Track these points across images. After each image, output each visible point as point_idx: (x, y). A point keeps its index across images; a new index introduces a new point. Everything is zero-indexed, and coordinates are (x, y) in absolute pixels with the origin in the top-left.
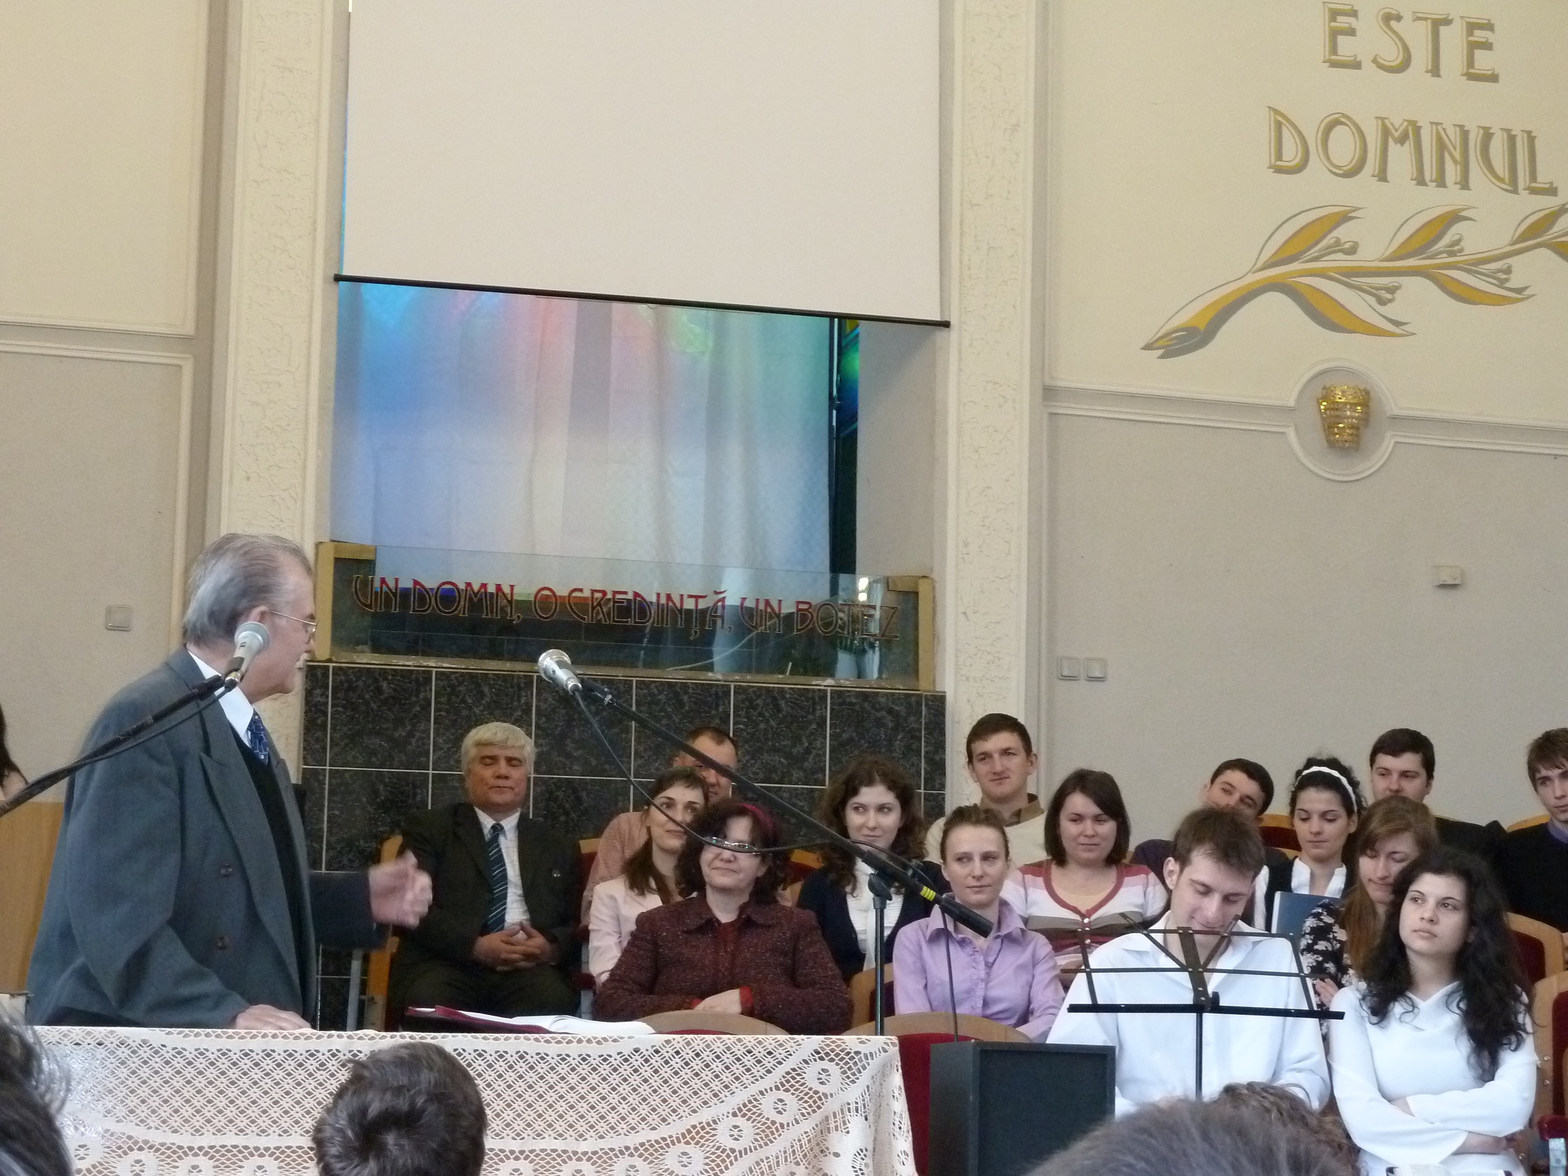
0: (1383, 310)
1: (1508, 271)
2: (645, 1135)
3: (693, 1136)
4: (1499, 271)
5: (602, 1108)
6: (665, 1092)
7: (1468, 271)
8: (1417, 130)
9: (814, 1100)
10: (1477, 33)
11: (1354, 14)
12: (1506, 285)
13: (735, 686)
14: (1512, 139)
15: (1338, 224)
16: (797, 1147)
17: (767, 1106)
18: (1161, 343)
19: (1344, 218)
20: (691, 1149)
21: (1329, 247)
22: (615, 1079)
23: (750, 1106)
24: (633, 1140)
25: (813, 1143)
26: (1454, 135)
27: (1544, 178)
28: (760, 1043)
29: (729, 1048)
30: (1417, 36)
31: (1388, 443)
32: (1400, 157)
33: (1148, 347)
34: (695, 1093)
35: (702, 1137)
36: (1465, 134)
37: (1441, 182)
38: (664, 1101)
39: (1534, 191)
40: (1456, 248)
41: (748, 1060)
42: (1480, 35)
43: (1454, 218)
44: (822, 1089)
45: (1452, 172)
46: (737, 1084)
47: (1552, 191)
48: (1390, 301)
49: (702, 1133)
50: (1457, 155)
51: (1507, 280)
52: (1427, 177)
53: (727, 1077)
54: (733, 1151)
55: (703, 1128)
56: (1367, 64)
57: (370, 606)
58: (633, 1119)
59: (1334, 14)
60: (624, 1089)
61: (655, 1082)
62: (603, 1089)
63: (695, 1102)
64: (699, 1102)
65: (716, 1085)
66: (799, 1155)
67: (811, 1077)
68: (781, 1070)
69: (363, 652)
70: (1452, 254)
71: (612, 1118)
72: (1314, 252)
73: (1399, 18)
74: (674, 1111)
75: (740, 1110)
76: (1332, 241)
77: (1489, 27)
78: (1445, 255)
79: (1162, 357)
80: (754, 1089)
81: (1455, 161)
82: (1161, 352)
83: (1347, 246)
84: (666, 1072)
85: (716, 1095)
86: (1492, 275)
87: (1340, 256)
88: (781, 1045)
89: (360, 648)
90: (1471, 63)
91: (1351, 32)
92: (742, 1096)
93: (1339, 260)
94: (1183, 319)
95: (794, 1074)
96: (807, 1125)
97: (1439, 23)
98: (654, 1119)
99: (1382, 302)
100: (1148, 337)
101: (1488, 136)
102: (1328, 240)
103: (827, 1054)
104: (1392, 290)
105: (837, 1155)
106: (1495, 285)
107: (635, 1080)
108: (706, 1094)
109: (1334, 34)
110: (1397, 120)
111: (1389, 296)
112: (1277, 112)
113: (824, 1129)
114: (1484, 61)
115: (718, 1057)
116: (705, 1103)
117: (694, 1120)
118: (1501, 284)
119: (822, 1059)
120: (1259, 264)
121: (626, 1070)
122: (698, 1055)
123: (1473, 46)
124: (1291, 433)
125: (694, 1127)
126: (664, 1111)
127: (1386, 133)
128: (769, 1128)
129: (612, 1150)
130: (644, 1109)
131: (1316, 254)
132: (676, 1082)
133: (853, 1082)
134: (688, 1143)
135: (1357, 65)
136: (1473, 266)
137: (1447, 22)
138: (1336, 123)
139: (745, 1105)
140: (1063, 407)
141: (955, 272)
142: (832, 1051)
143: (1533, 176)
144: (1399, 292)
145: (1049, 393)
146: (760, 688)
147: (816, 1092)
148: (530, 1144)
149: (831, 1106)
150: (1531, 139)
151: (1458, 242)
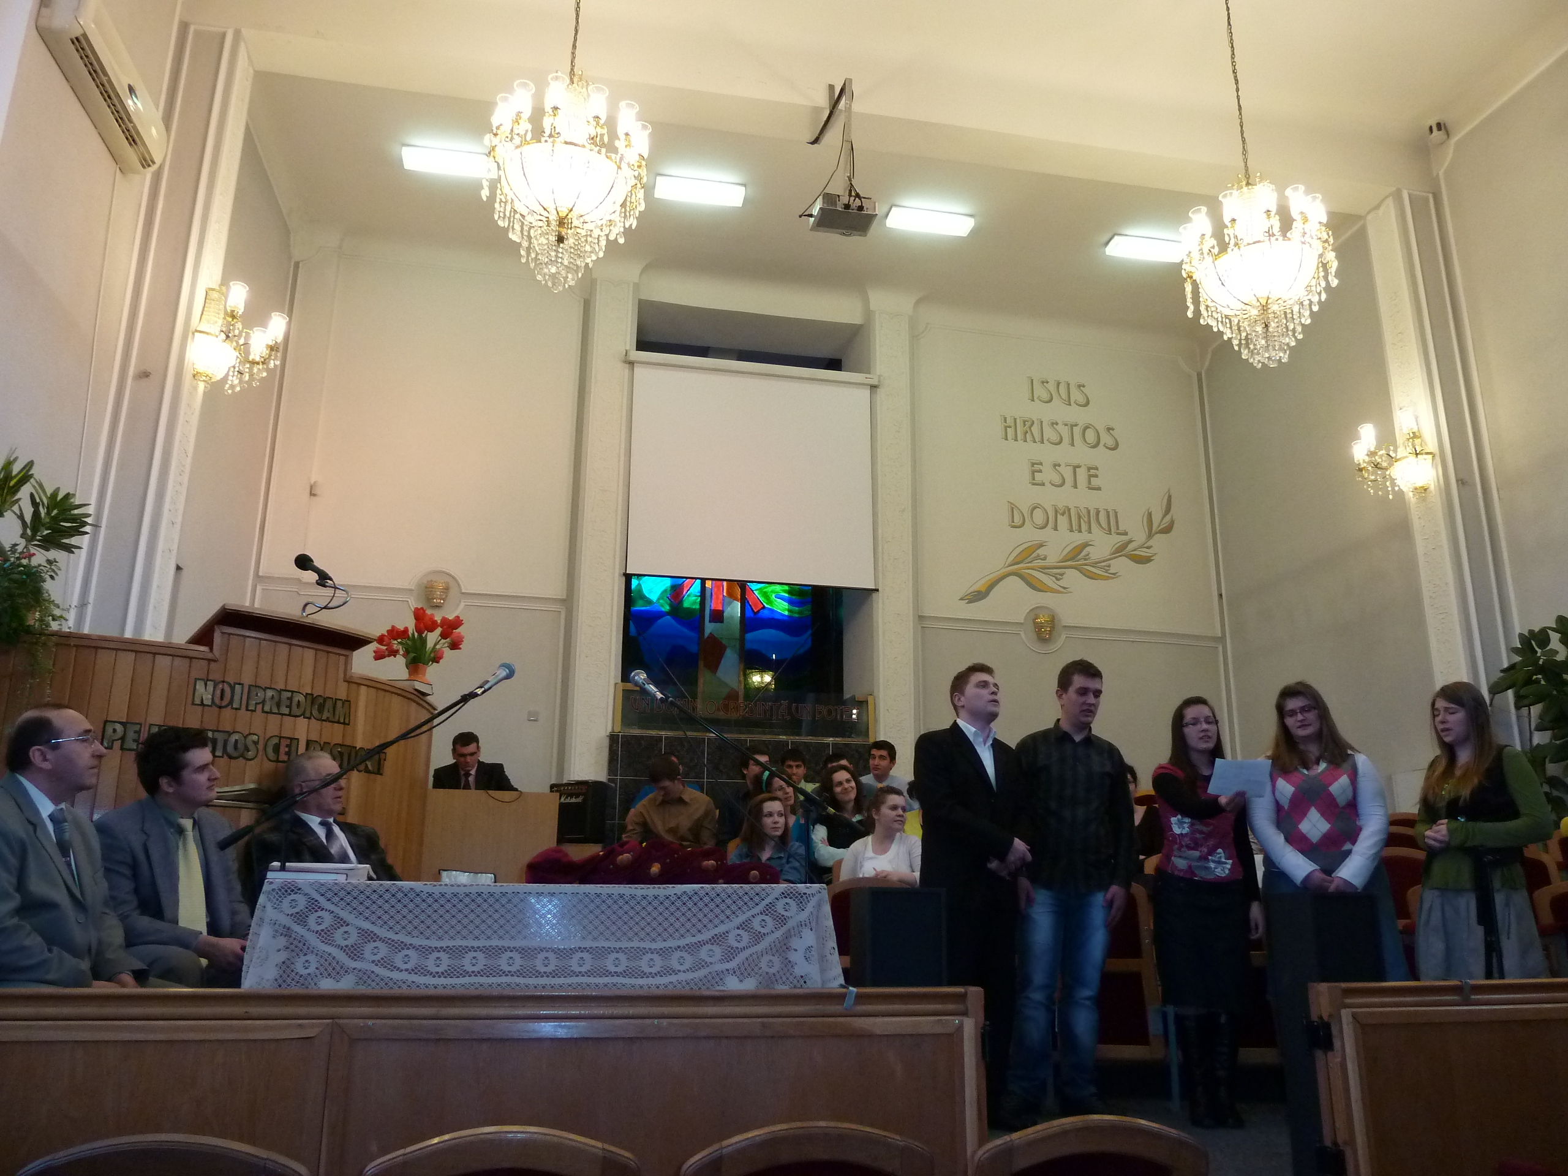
0: (1057, 582)
1: (1109, 566)
2: (689, 940)
3: (716, 940)
4: (1106, 566)
5: (666, 924)
6: (700, 915)
7: (1093, 567)
8: (1069, 510)
9: (782, 920)
10: (1091, 471)
11: (1041, 464)
12: (1109, 572)
14: (1108, 513)
15: (1039, 548)
16: (773, 946)
17: (756, 924)
18: (966, 598)
19: (1041, 546)
20: (714, 947)
21: (1035, 557)
22: (673, 909)
23: (746, 923)
24: (682, 942)
25: (782, 944)
26: (1084, 512)
27: (1122, 528)
28: (752, 888)
29: (735, 891)
30: (1068, 473)
31: (1063, 637)
32: (1063, 521)
33: (961, 599)
34: (717, 916)
35: (720, 941)
36: (1089, 512)
37: (1080, 531)
38: (700, 920)
39: (1118, 534)
40: (1087, 557)
41: (746, 898)
42: (1093, 472)
43: (1086, 545)
44: (785, 914)
45: (1084, 527)
46: (739, 911)
47: (1126, 534)
48: (1061, 579)
49: (720, 938)
50: (1086, 519)
51: (1109, 570)
52: (1074, 529)
53: (734, 907)
54: (737, 948)
55: (721, 936)
56: (1047, 484)
58: (683, 930)
59: (1033, 464)
60: (678, 914)
61: (695, 910)
62: (667, 914)
63: (716, 921)
64: (718, 921)
65: (728, 912)
66: (774, 950)
67: (780, 907)
68: (764, 903)
69: (634, 729)
70: (1086, 560)
71: (671, 930)
72: (1029, 559)
73: (1059, 465)
74: (705, 926)
75: (741, 925)
76: (1036, 555)
77: (1097, 469)
78: (1083, 560)
79: (967, 603)
80: (749, 914)
81: (1084, 521)
82: (967, 601)
83: (1043, 556)
84: (701, 904)
85: (728, 917)
86: (1103, 568)
87: (1040, 561)
88: (763, 890)
89: (633, 727)
90: (1089, 482)
91: (1040, 471)
92: (742, 918)
93: (1039, 563)
94: (976, 588)
95: (770, 905)
96: (778, 934)
97: (1076, 467)
98: (694, 931)
99: (1058, 579)
100: (961, 595)
101: (1098, 513)
102: (1034, 555)
103: (788, 895)
104: (1062, 575)
105: (796, 950)
106: (1104, 572)
107: (684, 909)
108: (722, 917)
109: (1033, 472)
110: (1061, 506)
111: (1059, 577)
112: (1011, 503)
113: (788, 936)
114: (1095, 482)
115: (729, 896)
116: (722, 922)
117: (716, 931)
118: (1107, 571)
119: (786, 897)
120: (1007, 564)
121: (678, 904)
122: (718, 895)
123: (1090, 476)
124: (1022, 633)
125: (716, 935)
126: (699, 926)
127: (1056, 512)
128: (757, 935)
129: (671, 948)
130: (688, 925)
132: (706, 910)
133: (803, 910)
134: (712, 944)
135: (1043, 484)
136: (1095, 564)
137: (1079, 467)
138: (1035, 508)
139: (744, 923)
140: (927, 624)
141: (880, 568)
142: (791, 893)
143: (1118, 529)
144: (1064, 576)
145: (921, 618)
147: (783, 916)
148: (624, 944)
149: (791, 923)
150: (1116, 513)
151: (1088, 555)
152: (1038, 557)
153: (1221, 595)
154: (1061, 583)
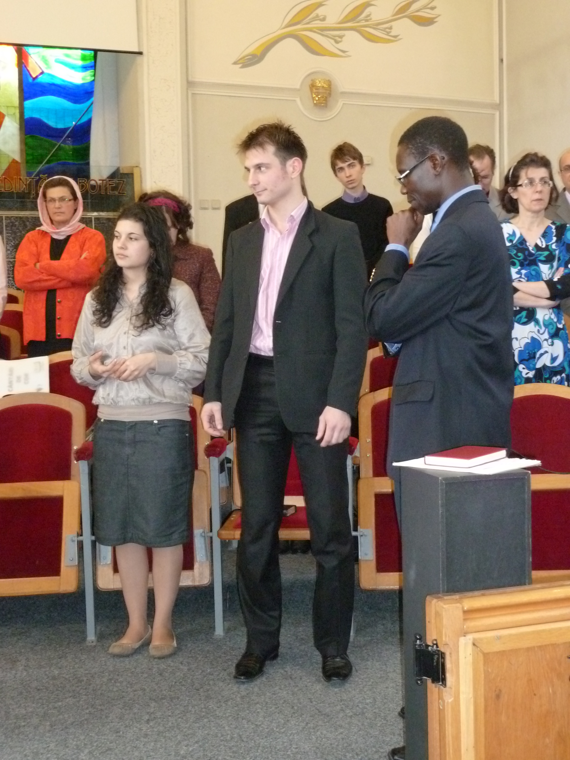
0: (337, 45)
1: (391, 28)
4: (387, 28)
7: (374, 28)
12: (391, 34)
15: (317, 8)
18: (241, 61)
19: (320, 5)
21: (314, 18)
31: (340, 104)
33: (235, 63)
40: (368, 18)
43: (367, 5)
48: (341, 42)
51: (390, 32)
70: (367, 21)
76: (315, 15)
78: (364, 21)
79: (242, 67)
82: (240, 65)
83: (321, 17)
86: (384, 30)
87: (318, 22)
93: (317, 24)
94: (250, 50)
99: (337, 42)
100: (235, 58)
102: (313, 15)
104: (341, 37)
106: (386, 34)
111: (340, 39)
118: (388, 34)
120: (283, 26)
124: (298, 100)
131: (308, 21)
136: (376, 26)
140: (198, 90)
144: (344, 39)
145: (190, 84)
151: (369, 15)
152: (317, 18)
153: (501, 60)
154: (339, 46)
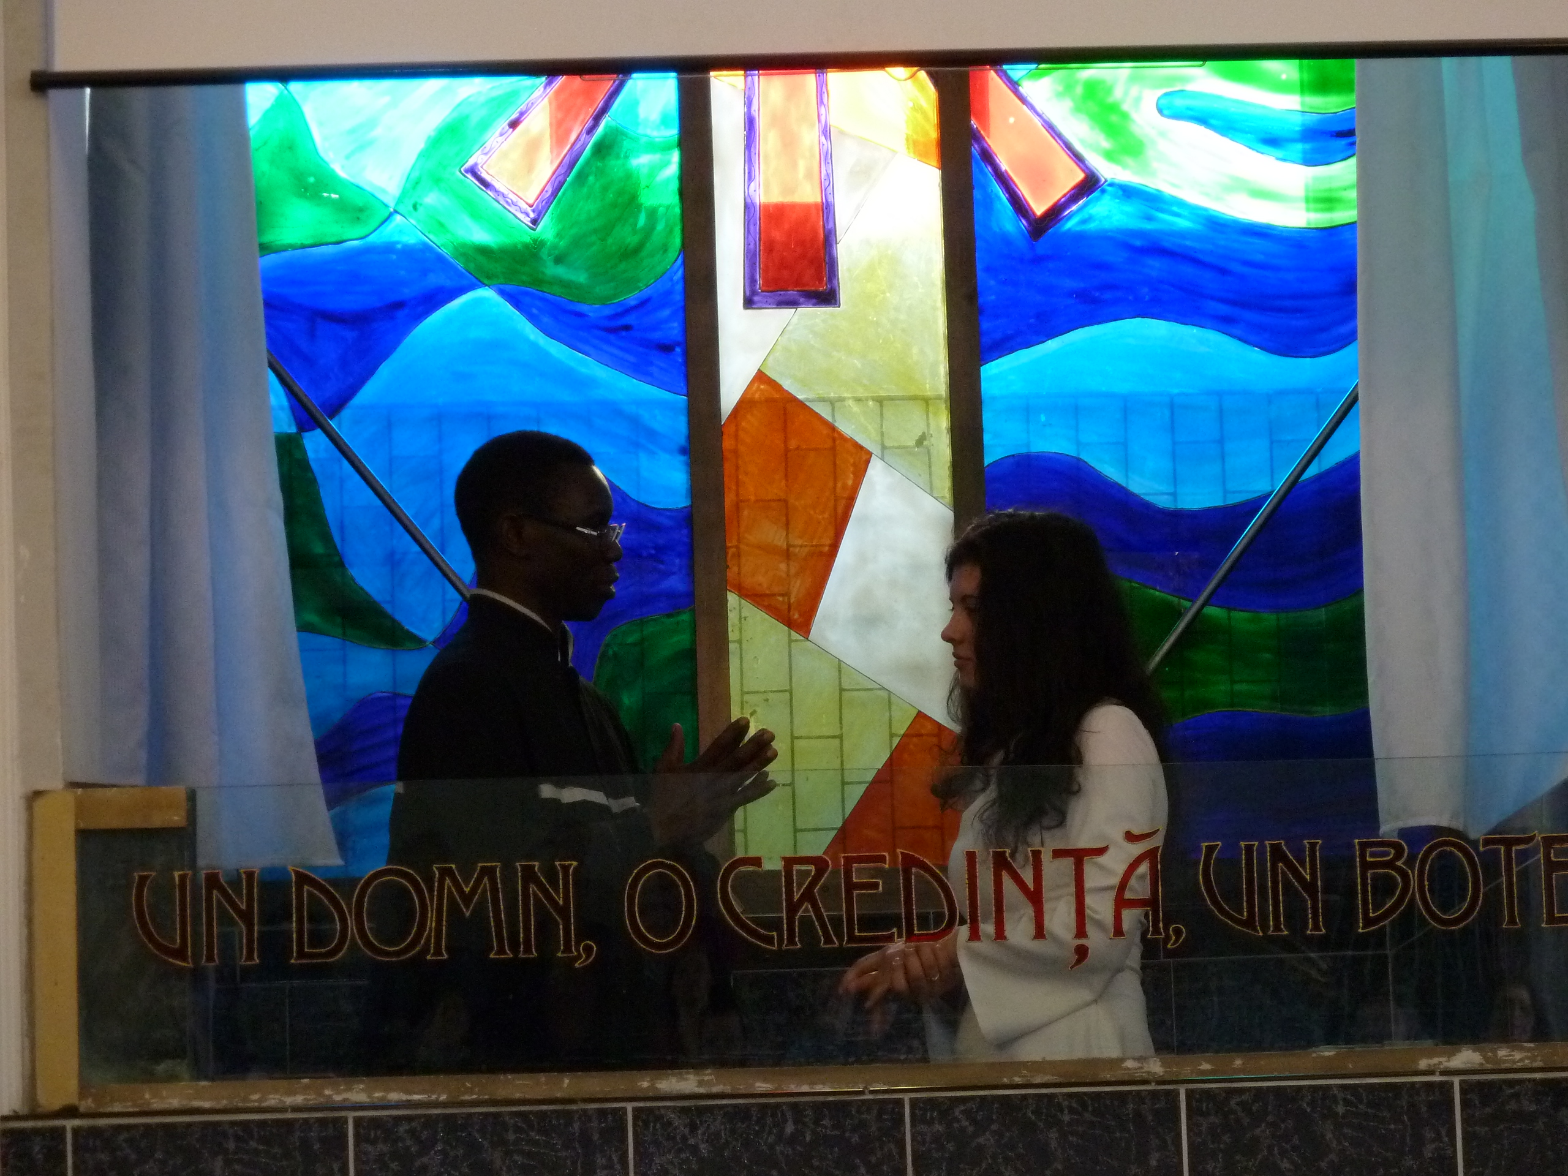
13: (1190, 1094)
57: (180, 954)
69: (172, 1078)
89: (162, 1068)
146: (1259, 1093)
